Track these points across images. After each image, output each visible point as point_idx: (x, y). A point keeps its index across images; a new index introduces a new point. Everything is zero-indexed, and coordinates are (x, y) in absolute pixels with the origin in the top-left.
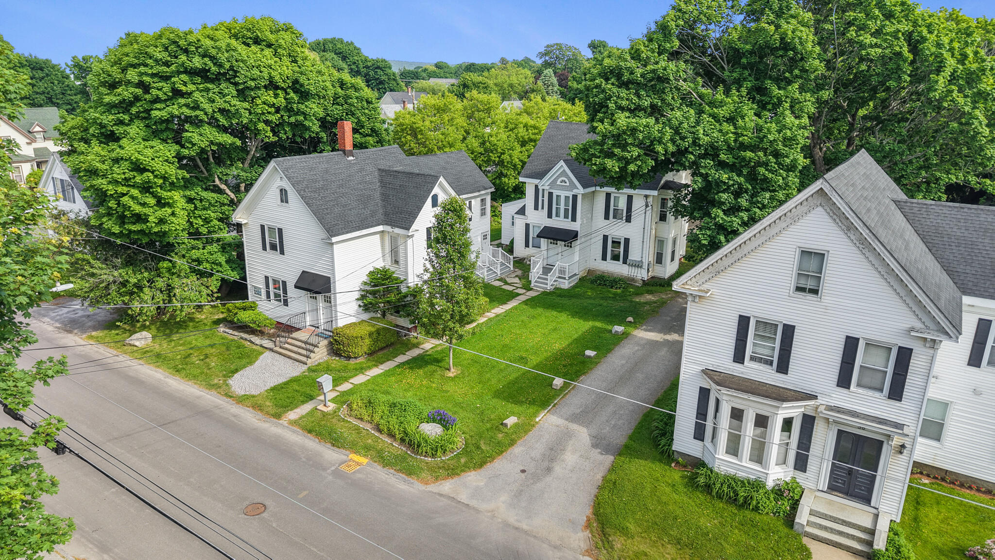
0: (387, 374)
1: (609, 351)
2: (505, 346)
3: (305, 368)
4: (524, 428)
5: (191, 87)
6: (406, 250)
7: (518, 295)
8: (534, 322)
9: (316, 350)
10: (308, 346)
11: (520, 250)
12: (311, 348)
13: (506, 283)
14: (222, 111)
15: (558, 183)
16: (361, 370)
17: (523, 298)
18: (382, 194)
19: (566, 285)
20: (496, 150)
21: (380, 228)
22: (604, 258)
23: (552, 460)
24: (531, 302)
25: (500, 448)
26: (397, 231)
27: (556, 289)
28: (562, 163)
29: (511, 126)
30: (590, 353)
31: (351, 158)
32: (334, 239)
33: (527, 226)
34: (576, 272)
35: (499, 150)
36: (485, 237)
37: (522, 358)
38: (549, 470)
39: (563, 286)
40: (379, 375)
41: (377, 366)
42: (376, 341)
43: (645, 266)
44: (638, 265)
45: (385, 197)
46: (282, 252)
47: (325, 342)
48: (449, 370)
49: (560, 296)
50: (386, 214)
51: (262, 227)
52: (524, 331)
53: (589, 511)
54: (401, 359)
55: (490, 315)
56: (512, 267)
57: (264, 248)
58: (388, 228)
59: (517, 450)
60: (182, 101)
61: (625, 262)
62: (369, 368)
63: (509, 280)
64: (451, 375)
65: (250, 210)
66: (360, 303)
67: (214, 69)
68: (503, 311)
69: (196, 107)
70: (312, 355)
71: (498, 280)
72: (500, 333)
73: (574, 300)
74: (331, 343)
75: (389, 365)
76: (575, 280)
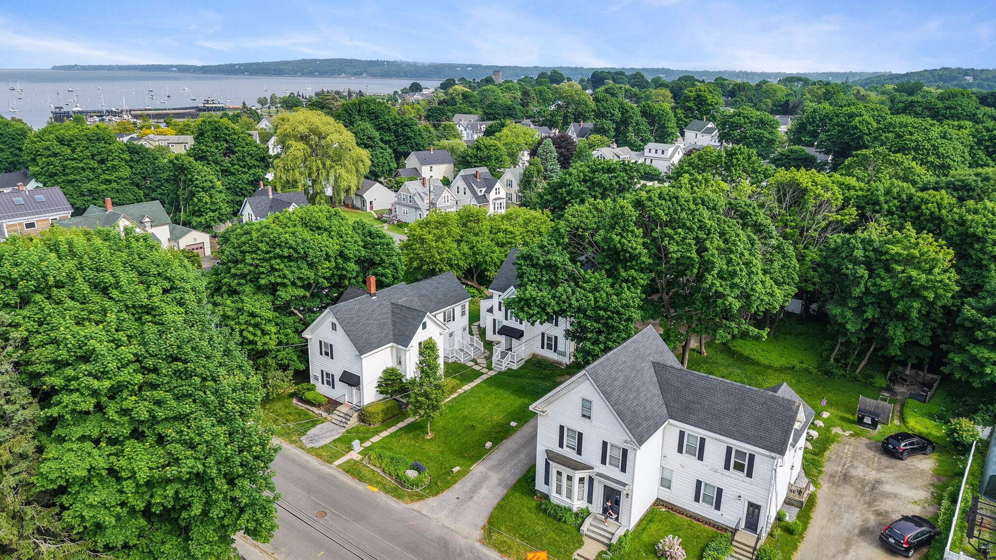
0: (392, 435)
1: (526, 422)
2: (465, 417)
3: (345, 430)
4: (463, 474)
6: (405, 358)
7: (483, 374)
8: (487, 398)
9: (351, 419)
10: (347, 417)
11: (490, 336)
12: (348, 417)
13: (477, 364)
16: (377, 432)
17: (484, 377)
18: (393, 321)
19: (515, 367)
21: (391, 344)
22: (543, 347)
23: (474, 493)
24: (490, 381)
25: (448, 485)
26: (400, 347)
27: (509, 369)
28: (512, 287)
30: (513, 424)
31: (374, 298)
32: (362, 356)
33: (494, 320)
34: (523, 357)
36: (465, 329)
37: (473, 426)
38: (471, 498)
39: (513, 368)
40: (386, 437)
41: (386, 430)
42: (386, 414)
43: (568, 355)
44: (563, 354)
45: (394, 323)
46: (332, 358)
47: (357, 414)
48: (427, 434)
49: (510, 376)
50: (394, 335)
51: (320, 342)
52: (479, 405)
53: (486, 520)
54: (401, 425)
55: (460, 391)
56: (482, 349)
57: (321, 354)
58: (395, 345)
59: (457, 486)
61: (555, 352)
62: (382, 431)
63: (479, 361)
64: (428, 437)
65: (313, 331)
66: (378, 389)
68: (470, 387)
70: (349, 422)
71: (472, 361)
72: (463, 406)
73: (518, 380)
74: (359, 415)
75: (393, 429)
76: (523, 362)
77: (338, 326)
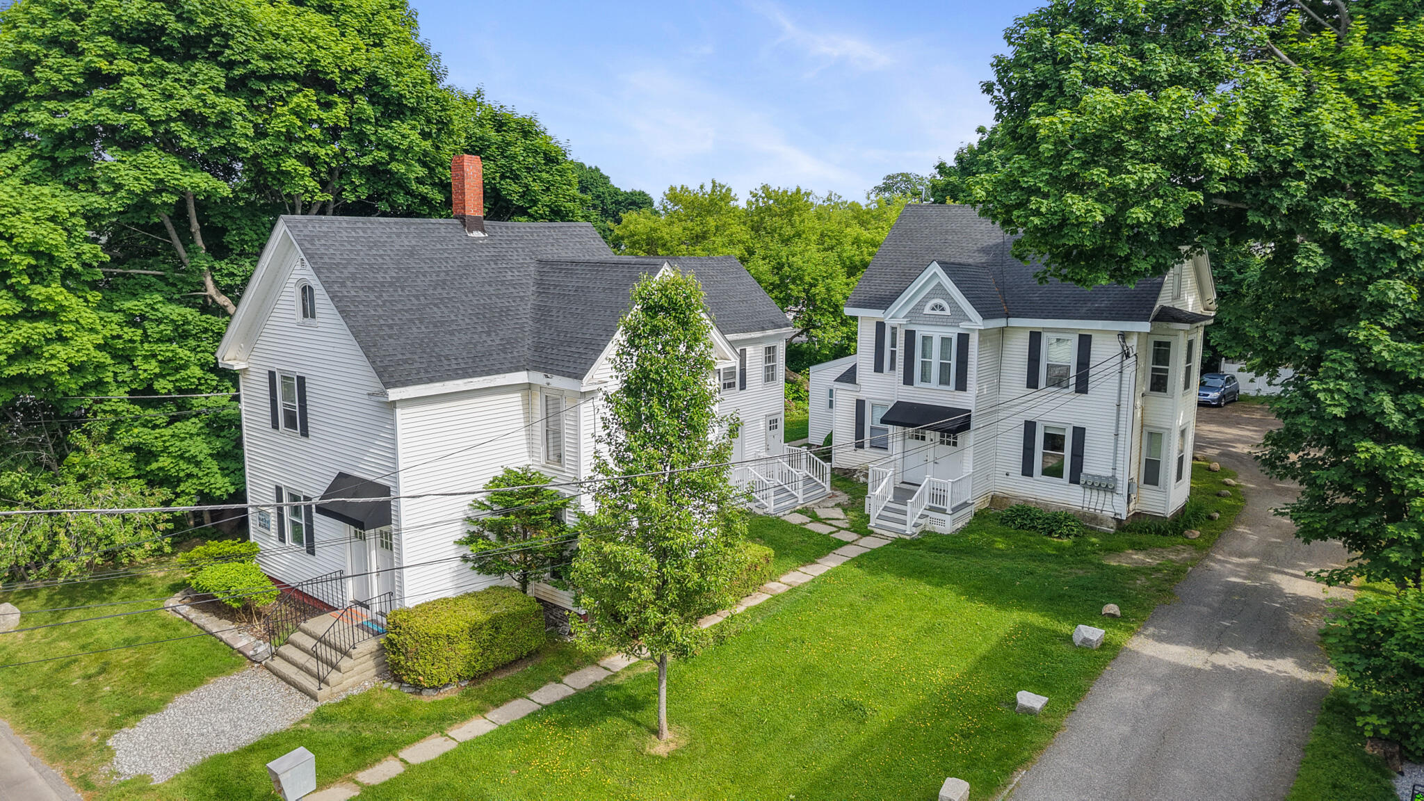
0: (503, 737)
1: (1078, 694)
2: (808, 670)
3: (309, 708)
5: (122, 64)
6: (577, 427)
7: (841, 544)
8: (880, 609)
9: (345, 663)
10: (323, 651)
11: (845, 457)
12: (332, 655)
13: (816, 519)
14: (187, 116)
15: (927, 310)
16: (440, 721)
17: (851, 552)
18: (538, 308)
19: (946, 525)
20: (801, 279)
21: (521, 377)
22: (1027, 470)
24: (872, 561)
26: (558, 382)
27: (925, 533)
28: (935, 268)
29: (828, 242)
30: (1029, 699)
31: (477, 234)
32: (394, 394)
33: (860, 404)
34: (968, 498)
35: (807, 279)
36: (773, 425)
37: (851, 707)
39: (939, 529)
40: (478, 741)
41: (481, 711)
42: (487, 647)
43: (1122, 488)
44: (1106, 486)
45: (542, 314)
46: (305, 433)
47: (371, 644)
48: (657, 732)
49: (934, 549)
50: (538, 348)
51: (272, 375)
52: (857, 630)
54: (550, 694)
55: (777, 587)
56: (827, 486)
57: (275, 426)
58: (538, 378)
60: (100, 93)
61: (1075, 479)
62: (463, 717)
63: (821, 513)
64: (660, 748)
65: (251, 337)
66: (468, 551)
67: (175, 26)
68: (807, 578)
69: (130, 105)
70: (334, 677)
71: (800, 512)
72: (797, 633)
73: (966, 560)
74: (382, 648)
75: (516, 709)
76: (966, 517)
77: (322, 299)
